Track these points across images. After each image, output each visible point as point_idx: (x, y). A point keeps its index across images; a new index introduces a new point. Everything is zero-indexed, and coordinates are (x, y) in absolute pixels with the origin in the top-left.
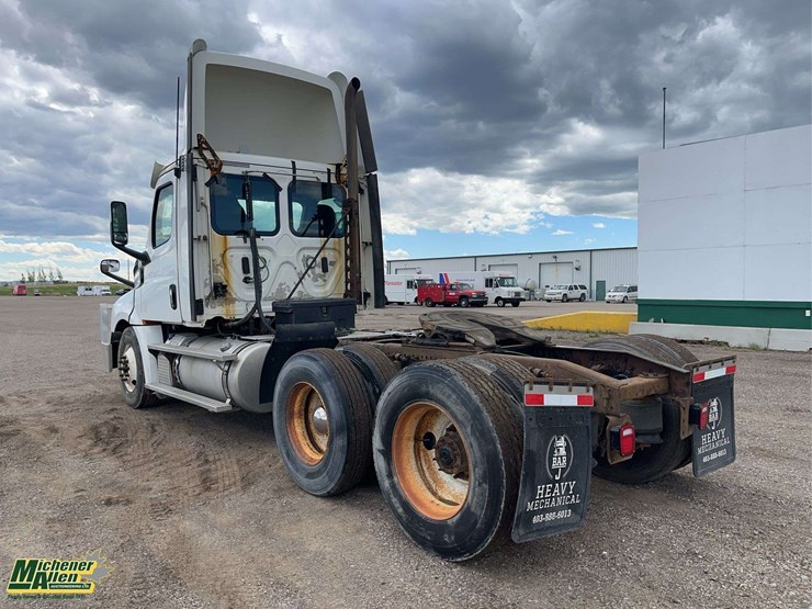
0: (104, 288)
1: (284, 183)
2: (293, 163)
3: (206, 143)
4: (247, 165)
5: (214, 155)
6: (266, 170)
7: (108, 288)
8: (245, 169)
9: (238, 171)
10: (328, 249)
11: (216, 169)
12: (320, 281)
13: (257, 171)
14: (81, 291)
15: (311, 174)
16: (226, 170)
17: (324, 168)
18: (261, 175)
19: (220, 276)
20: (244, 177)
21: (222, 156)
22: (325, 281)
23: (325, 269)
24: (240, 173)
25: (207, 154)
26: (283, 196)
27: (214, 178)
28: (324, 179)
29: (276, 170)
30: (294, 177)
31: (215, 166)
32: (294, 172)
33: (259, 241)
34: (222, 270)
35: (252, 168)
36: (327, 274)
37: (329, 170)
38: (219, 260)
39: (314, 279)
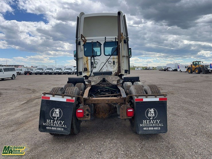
0: (141, 68)
1: (102, 43)
2: (105, 37)
3: (83, 36)
5: (85, 38)
6: (97, 40)
7: (142, 68)
8: (92, 41)
9: (90, 41)
10: (111, 59)
11: (85, 42)
12: (113, 67)
13: (95, 41)
14: (136, 69)
15: (110, 40)
16: (87, 41)
17: (114, 37)
19: (86, 66)
20: (92, 43)
21: (86, 38)
22: (114, 67)
23: (114, 64)
24: (91, 42)
25: (83, 39)
26: (102, 46)
27: (84, 44)
28: (114, 40)
29: (100, 40)
30: (105, 41)
31: (85, 41)
32: (105, 40)
33: (95, 58)
34: (86, 65)
35: (94, 40)
36: (115, 65)
37: (116, 38)
38: (86, 62)
39: (111, 67)
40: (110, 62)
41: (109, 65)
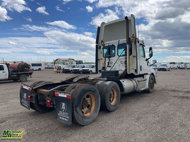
1: (116, 46)
2: (119, 40)
3: (103, 41)
4: (109, 44)
9: (107, 45)
15: (123, 42)
16: (105, 45)
18: (112, 45)
21: (105, 43)
25: (103, 43)
26: (116, 48)
27: (103, 47)
28: (125, 42)
29: (115, 43)
30: (119, 44)
32: (119, 42)
33: (110, 59)
35: (110, 44)
39: (123, 66)
40: (122, 62)
41: (122, 64)
